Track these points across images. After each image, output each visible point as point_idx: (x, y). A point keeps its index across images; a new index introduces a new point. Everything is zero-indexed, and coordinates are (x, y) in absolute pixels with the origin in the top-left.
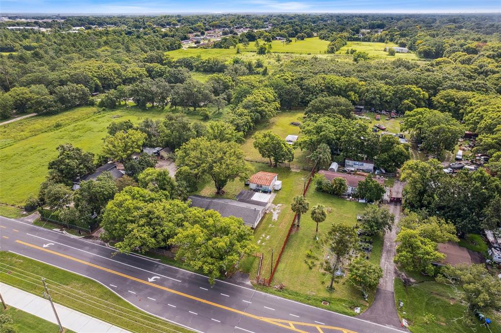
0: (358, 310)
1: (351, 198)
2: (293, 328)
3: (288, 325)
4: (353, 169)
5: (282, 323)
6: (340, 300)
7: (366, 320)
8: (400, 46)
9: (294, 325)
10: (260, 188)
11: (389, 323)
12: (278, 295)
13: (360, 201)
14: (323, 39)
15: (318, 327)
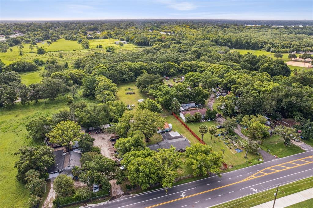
0: (261, 160)
1: (204, 120)
2: (255, 177)
3: (252, 177)
4: (188, 108)
5: (251, 178)
6: (253, 160)
7: (267, 161)
8: (121, 41)
9: (254, 176)
10: (164, 131)
11: (273, 159)
12: (235, 170)
13: (209, 121)
14: (69, 39)
15: (260, 172)
